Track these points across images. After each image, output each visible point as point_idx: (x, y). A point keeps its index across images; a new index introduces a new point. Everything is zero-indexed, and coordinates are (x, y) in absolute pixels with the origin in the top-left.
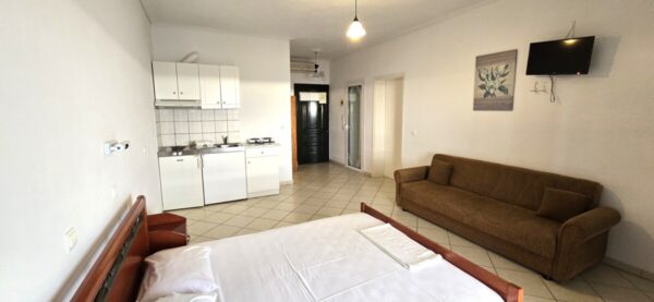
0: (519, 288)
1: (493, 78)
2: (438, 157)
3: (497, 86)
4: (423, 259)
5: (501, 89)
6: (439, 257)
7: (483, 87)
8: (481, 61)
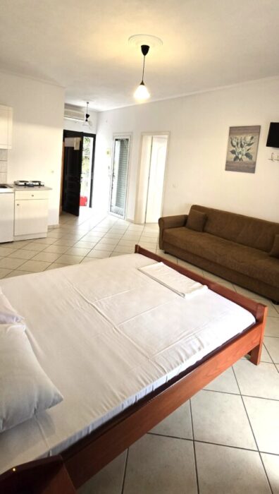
0: (265, 306)
1: (242, 146)
2: (195, 208)
3: (244, 153)
4: (194, 289)
5: (247, 155)
6: (206, 287)
7: (233, 152)
8: (233, 131)
